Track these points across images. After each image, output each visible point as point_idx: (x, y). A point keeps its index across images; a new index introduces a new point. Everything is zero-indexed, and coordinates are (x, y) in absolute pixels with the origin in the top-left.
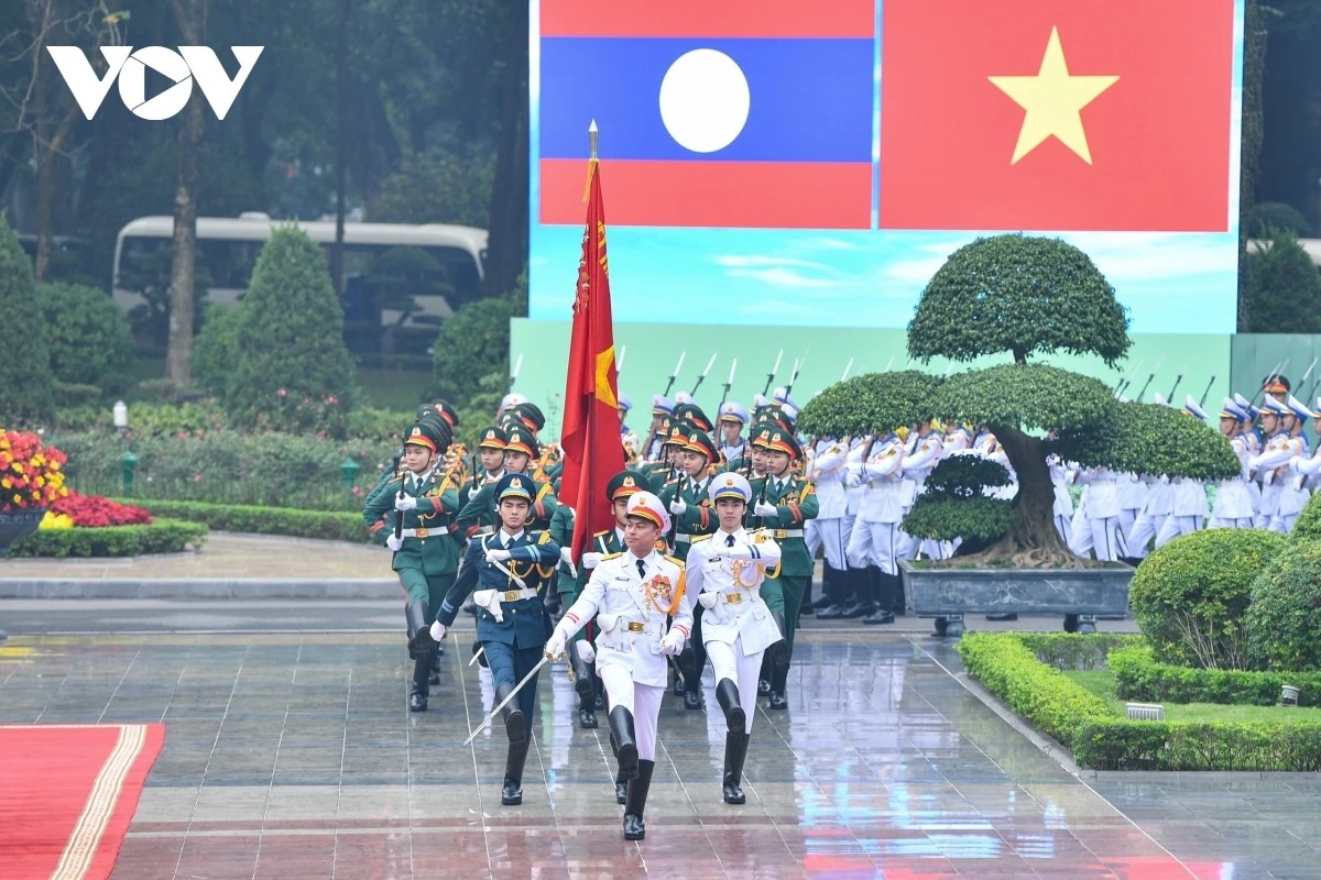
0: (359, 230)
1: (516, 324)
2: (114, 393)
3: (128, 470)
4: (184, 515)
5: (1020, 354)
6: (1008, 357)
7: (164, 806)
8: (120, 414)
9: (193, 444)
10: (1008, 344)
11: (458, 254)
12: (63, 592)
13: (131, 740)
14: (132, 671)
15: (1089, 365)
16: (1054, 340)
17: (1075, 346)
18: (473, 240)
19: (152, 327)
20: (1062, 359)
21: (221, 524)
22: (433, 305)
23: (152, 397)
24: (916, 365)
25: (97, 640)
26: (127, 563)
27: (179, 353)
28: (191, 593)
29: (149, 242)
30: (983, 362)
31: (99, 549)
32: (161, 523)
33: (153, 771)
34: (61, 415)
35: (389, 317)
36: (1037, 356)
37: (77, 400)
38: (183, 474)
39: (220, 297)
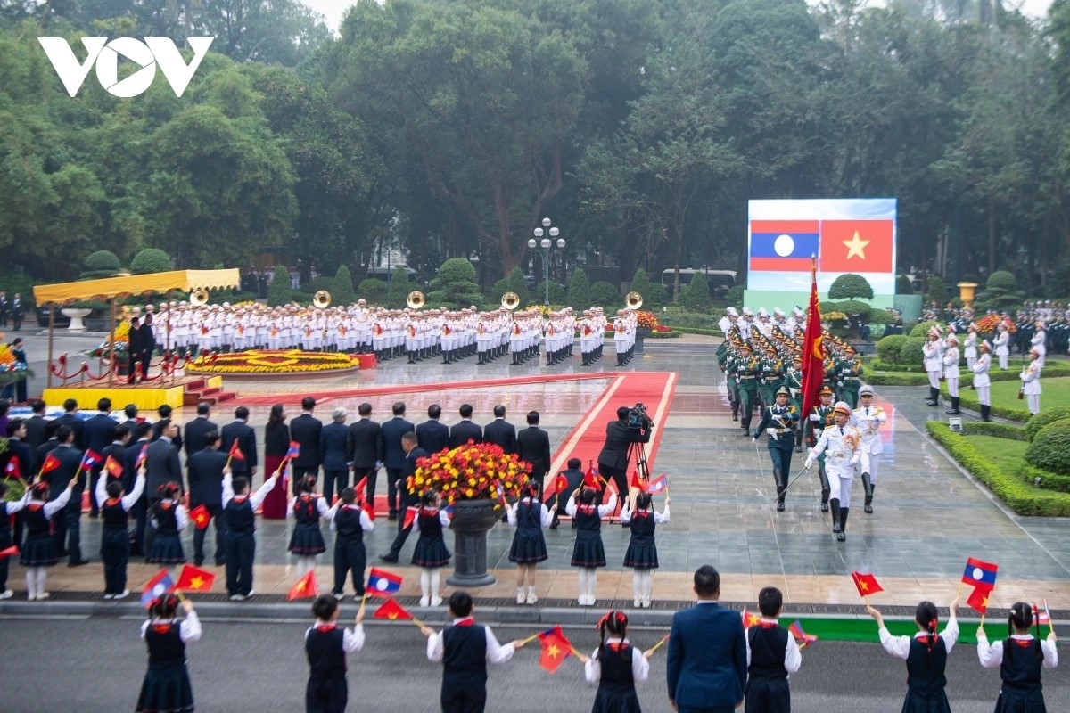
0: (710, 272)
1: (745, 291)
2: (664, 305)
3: (667, 320)
4: (678, 330)
5: (852, 298)
6: (848, 299)
7: (680, 389)
8: (665, 309)
9: (680, 315)
10: (848, 296)
11: (730, 276)
12: (656, 345)
13: (672, 376)
14: (670, 361)
15: (865, 301)
16: (858, 295)
17: (863, 297)
18: (733, 274)
19: (670, 291)
20: (860, 300)
21: (686, 332)
22: (725, 287)
23: (671, 306)
24: (830, 300)
25: (663, 355)
26: (668, 340)
27: (675, 297)
28: (681, 346)
29: (669, 274)
30: (843, 300)
31: (662, 337)
32: (674, 331)
33: (677, 382)
34: (653, 309)
35: (716, 289)
36: (855, 299)
37: (656, 306)
38: (678, 321)
39: (683, 285)
